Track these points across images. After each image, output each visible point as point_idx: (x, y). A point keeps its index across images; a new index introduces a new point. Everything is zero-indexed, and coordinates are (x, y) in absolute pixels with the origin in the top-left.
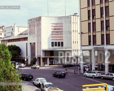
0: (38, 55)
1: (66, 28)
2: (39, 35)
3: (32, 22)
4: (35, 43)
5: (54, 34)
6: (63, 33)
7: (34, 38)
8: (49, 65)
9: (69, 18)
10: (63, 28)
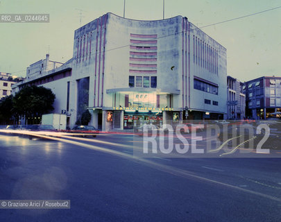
0: (96, 105)
1: (166, 45)
2: (102, 57)
3: (83, 33)
4: (88, 78)
5: (135, 57)
6: (158, 57)
7: (87, 67)
8: (125, 128)
9: (173, 23)
10: (158, 45)
